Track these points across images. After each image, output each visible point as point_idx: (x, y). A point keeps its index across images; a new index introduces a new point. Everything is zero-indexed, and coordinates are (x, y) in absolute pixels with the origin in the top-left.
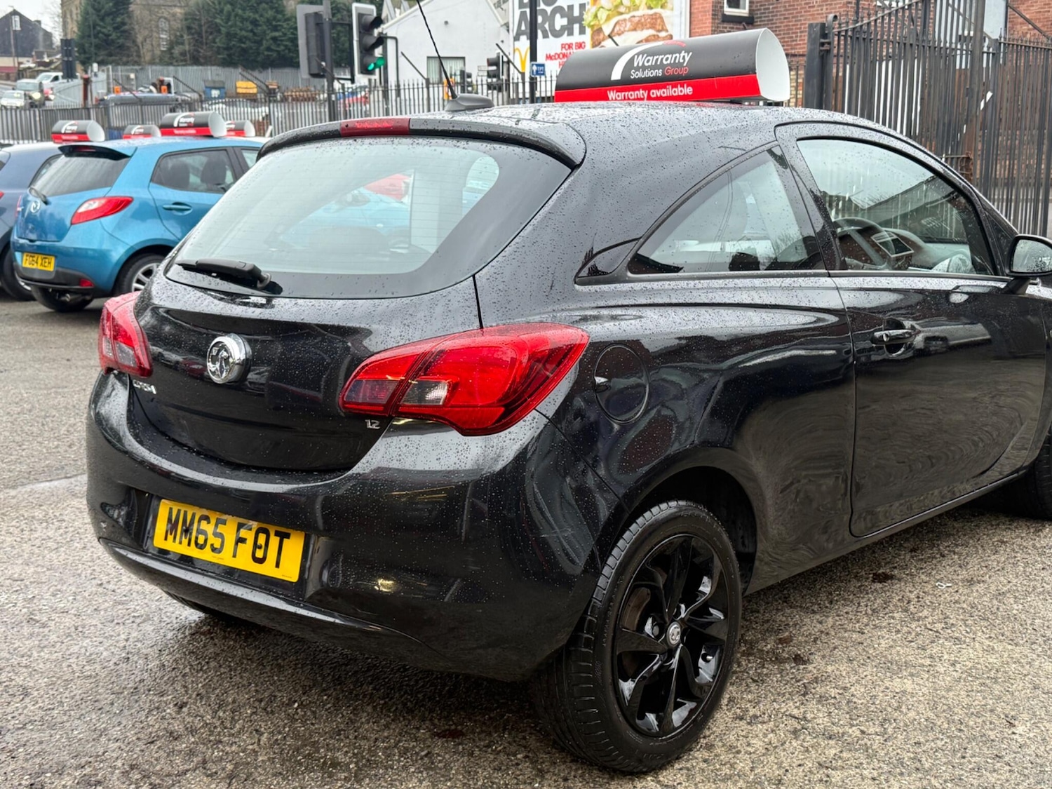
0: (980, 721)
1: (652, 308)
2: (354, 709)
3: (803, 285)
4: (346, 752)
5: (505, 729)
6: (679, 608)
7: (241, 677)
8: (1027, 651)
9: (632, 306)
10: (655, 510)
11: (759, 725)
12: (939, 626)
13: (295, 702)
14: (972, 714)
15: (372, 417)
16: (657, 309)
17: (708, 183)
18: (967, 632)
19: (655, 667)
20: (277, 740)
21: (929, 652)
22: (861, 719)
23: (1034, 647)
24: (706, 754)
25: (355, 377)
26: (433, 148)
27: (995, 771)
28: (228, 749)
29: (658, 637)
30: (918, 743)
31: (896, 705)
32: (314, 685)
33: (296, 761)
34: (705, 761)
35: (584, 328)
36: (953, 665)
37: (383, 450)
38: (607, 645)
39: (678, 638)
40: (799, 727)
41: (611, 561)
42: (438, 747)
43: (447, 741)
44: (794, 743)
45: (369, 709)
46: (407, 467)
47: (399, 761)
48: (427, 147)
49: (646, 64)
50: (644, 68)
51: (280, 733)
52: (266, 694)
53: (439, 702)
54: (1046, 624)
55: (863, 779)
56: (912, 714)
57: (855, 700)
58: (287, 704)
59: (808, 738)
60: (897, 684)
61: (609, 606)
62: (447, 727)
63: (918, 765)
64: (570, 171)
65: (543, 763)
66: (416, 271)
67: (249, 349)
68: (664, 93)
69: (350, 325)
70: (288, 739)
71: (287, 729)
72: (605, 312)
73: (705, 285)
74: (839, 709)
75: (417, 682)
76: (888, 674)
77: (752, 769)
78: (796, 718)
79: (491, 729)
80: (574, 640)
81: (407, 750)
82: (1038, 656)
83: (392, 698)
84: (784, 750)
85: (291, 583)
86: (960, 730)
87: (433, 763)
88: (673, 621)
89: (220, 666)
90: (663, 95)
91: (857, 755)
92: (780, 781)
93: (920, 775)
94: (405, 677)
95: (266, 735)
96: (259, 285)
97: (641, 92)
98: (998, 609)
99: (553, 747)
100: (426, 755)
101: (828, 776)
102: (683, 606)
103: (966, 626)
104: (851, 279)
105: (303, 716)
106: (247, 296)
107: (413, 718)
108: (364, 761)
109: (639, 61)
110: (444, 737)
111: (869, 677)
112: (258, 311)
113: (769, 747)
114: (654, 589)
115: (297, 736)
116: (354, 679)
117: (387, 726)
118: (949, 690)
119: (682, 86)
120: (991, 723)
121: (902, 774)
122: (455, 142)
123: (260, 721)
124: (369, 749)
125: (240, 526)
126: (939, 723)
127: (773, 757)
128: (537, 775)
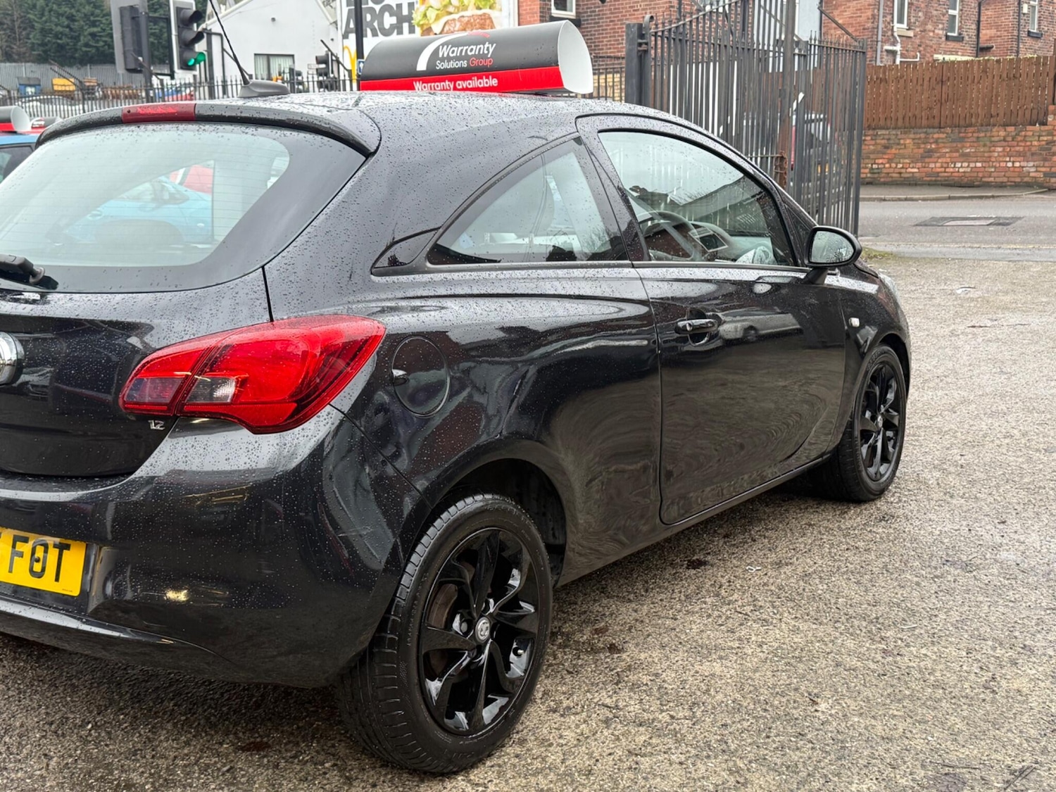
0: (784, 700)
1: (453, 300)
2: (153, 727)
3: (607, 275)
4: (143, 772)
5: (313, 738)
6: (488, 603)
7: (31, 700)
8: (830, 630)
9: (431, 297)
10: (460, 504)
11: (572, 717)
12: (748, 609)
13: (89, 722)
14: (777, 693)
15: (155, 418)
16: (458, 300)
17: (508, 173)
18: (774, 614)
19: (464, 664)
20: (67, 764)
21: (737, 634)
22: (671, 704)
23: (838, 625)
24: (518, 750)
25: (136, 375)
26: (220, 134)
27: (798, 749)
28: (13, 775)
29: (466, 634)
30: (725, 725)
31: (705, 688)
32: (110, 704)
33: (86, 785)
34: (517, 756)
35: (381, 320)
36: (760, 646)
37: (168, 451)
38: (412, 643)
39: (487, 633)
40: (611, 716)
41: (414, 558)
42: (241, 760)
43: (251, 755)
44: (606, 733)
45: (169, 726)
46: (194, 468)
47: (198, 779)
48: (213, 133)
49: (451, 55)
50: (449, 59)
51: (70, 756)
52: (57, 717)
53: (245, 714)
54: (849, 602)
55: (671, 764)
56: (720, 697)
57: (666, 685)
58: (80, 726)
59: (619, 726)
60: (706, 668)
61: (413, 604)
62: (252, 740)
63: (724, 747)
64: (364, 158)
65: (352, 770)
66: (201, 262)
67: (20, 348)
68: (469, 84)
69: (129, 320)
70: (79, 762)
71: (79, 752)
72: (403, 303)
73: (508, 276)
74: (650, 696)
75: (222, 694)
76: (698, 658)
77: (563, 761)
78: (608, 707)
79: (299, 739)
80: (377, 641)
81: (208, 766)
82: (841, 634)
83: (195, 713)
84: (596, 740)
85: (73, 597)
86: (766, 710)
87: (235, 779)
88: (481, 616)
89: (9, 689)
90: (469, 87)
91: (666, 740)
92: (590, 771)
93: (726, 757)
94: (209, 690)
95: (55, 759)
96: (32, 280)
97: (447, 83)
98: (804, 590)
99: (363, 753)
100: (228, 771)
101: (637, 763)
102: (491, 601)
103: (774, 607)
104: (654, 269)
105: (97, 737)
106: (20, 293)
107: (216, 732)
108: (161, 781)
109: (443, 52)
110: (248, 750)
111: (680, 662)
112: (29, 307)
113: (580, 738)
114: (460, 584)
115: (89, 758)
116: (154, 696)
117: (187, 743)
118: (756, 671)
119: (487, 77)
120: (794, 702)
121: (708, 757)
122: (243, 128)
123: (50, 745)
124: (167, 768)
125: (16, 539)
126: (745, 704)
127: (584, 748)
128: (344, 784)
